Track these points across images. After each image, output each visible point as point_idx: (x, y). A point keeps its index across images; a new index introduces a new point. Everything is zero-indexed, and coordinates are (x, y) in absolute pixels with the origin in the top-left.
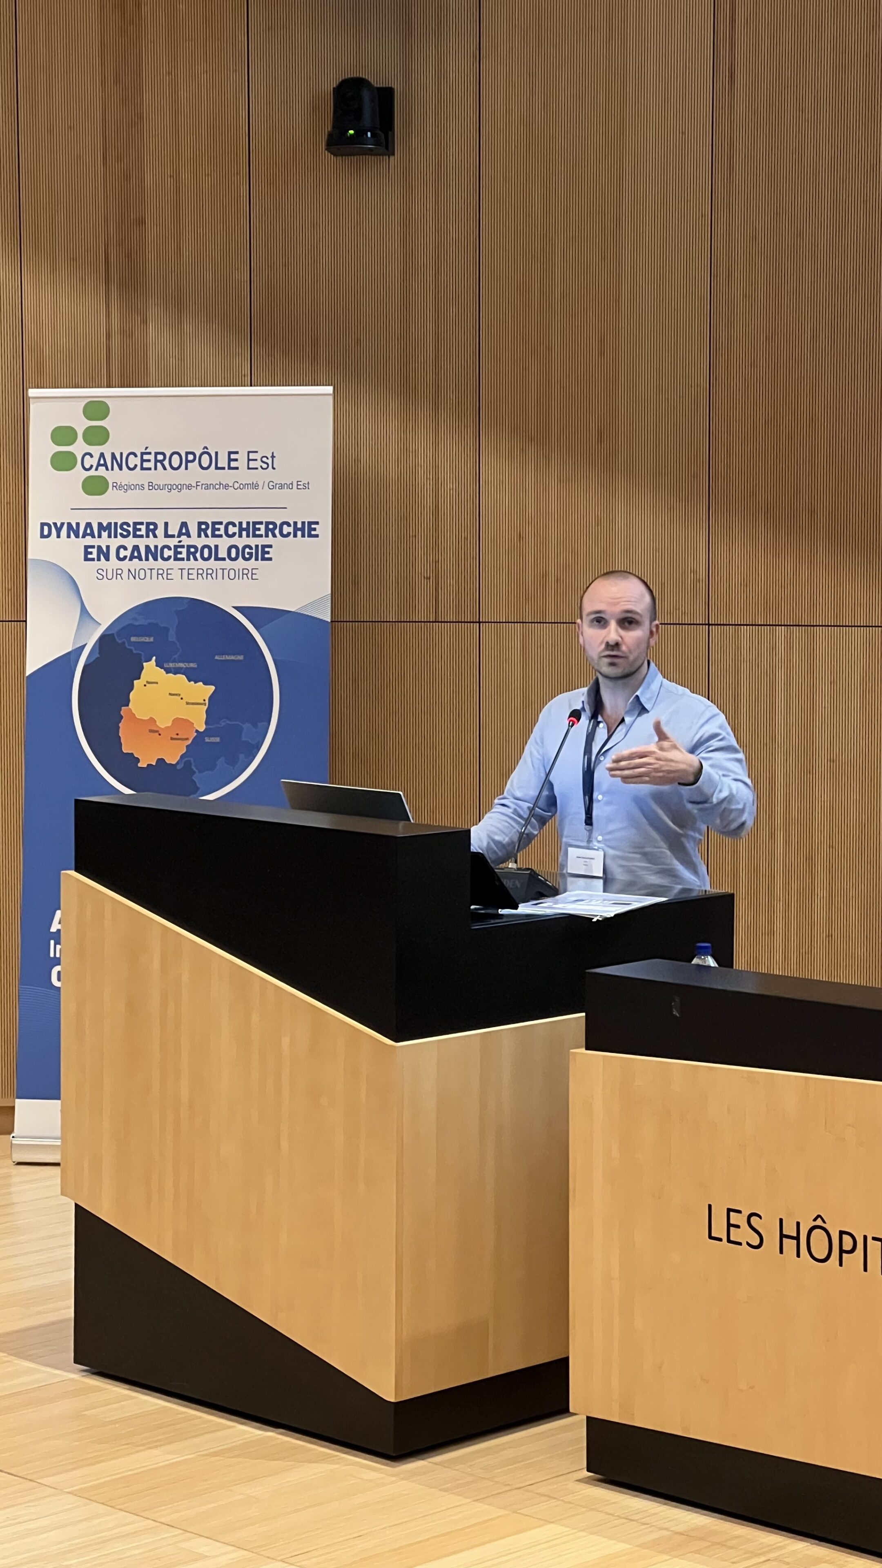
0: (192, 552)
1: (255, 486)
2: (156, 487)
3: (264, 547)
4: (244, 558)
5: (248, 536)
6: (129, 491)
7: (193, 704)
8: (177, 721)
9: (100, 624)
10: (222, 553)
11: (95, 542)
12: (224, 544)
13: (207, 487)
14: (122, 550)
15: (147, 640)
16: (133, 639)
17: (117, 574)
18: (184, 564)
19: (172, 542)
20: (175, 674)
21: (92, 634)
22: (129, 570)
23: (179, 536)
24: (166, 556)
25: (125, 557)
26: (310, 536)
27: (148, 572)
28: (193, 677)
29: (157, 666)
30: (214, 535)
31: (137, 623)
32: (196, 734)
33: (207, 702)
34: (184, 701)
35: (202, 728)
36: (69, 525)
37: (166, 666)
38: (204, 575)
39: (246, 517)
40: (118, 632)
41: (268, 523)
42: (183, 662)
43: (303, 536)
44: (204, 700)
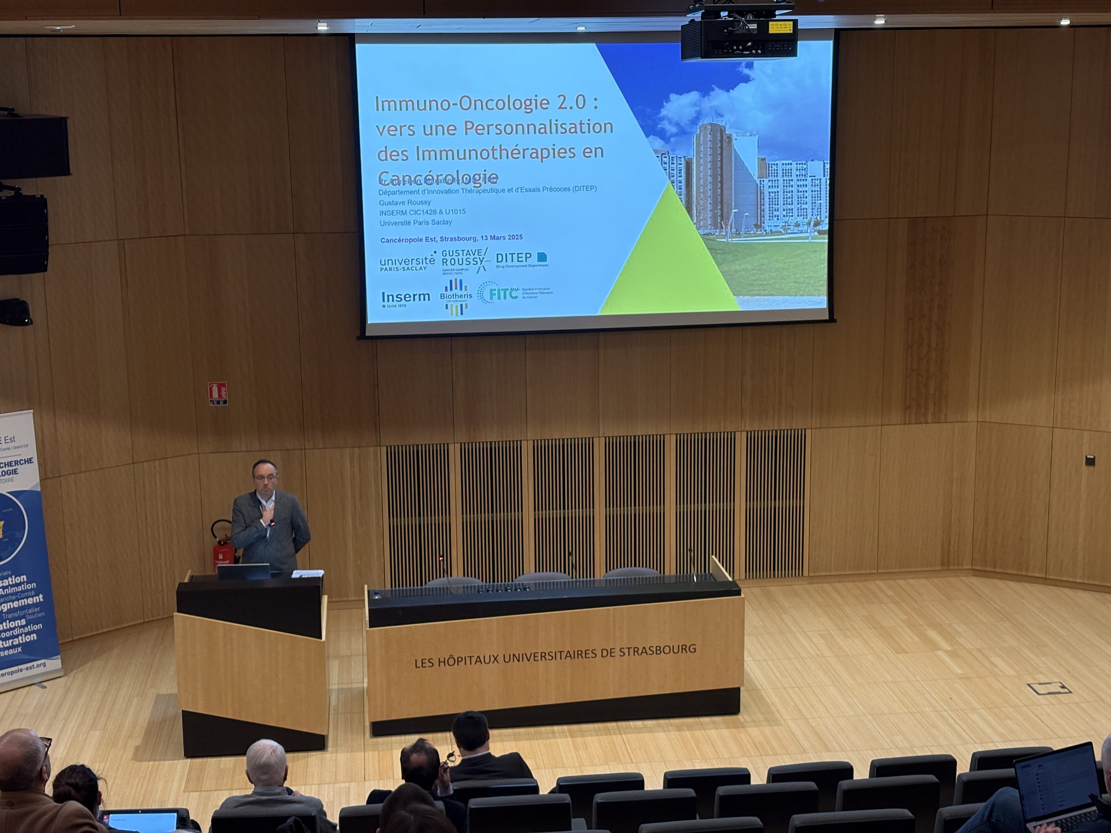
1: (9, 449)
3: (15, 469)
5: (8, 466)
26: (30, 463)
39: (6, 460)
41: (15, 461)
43: (28, 463)
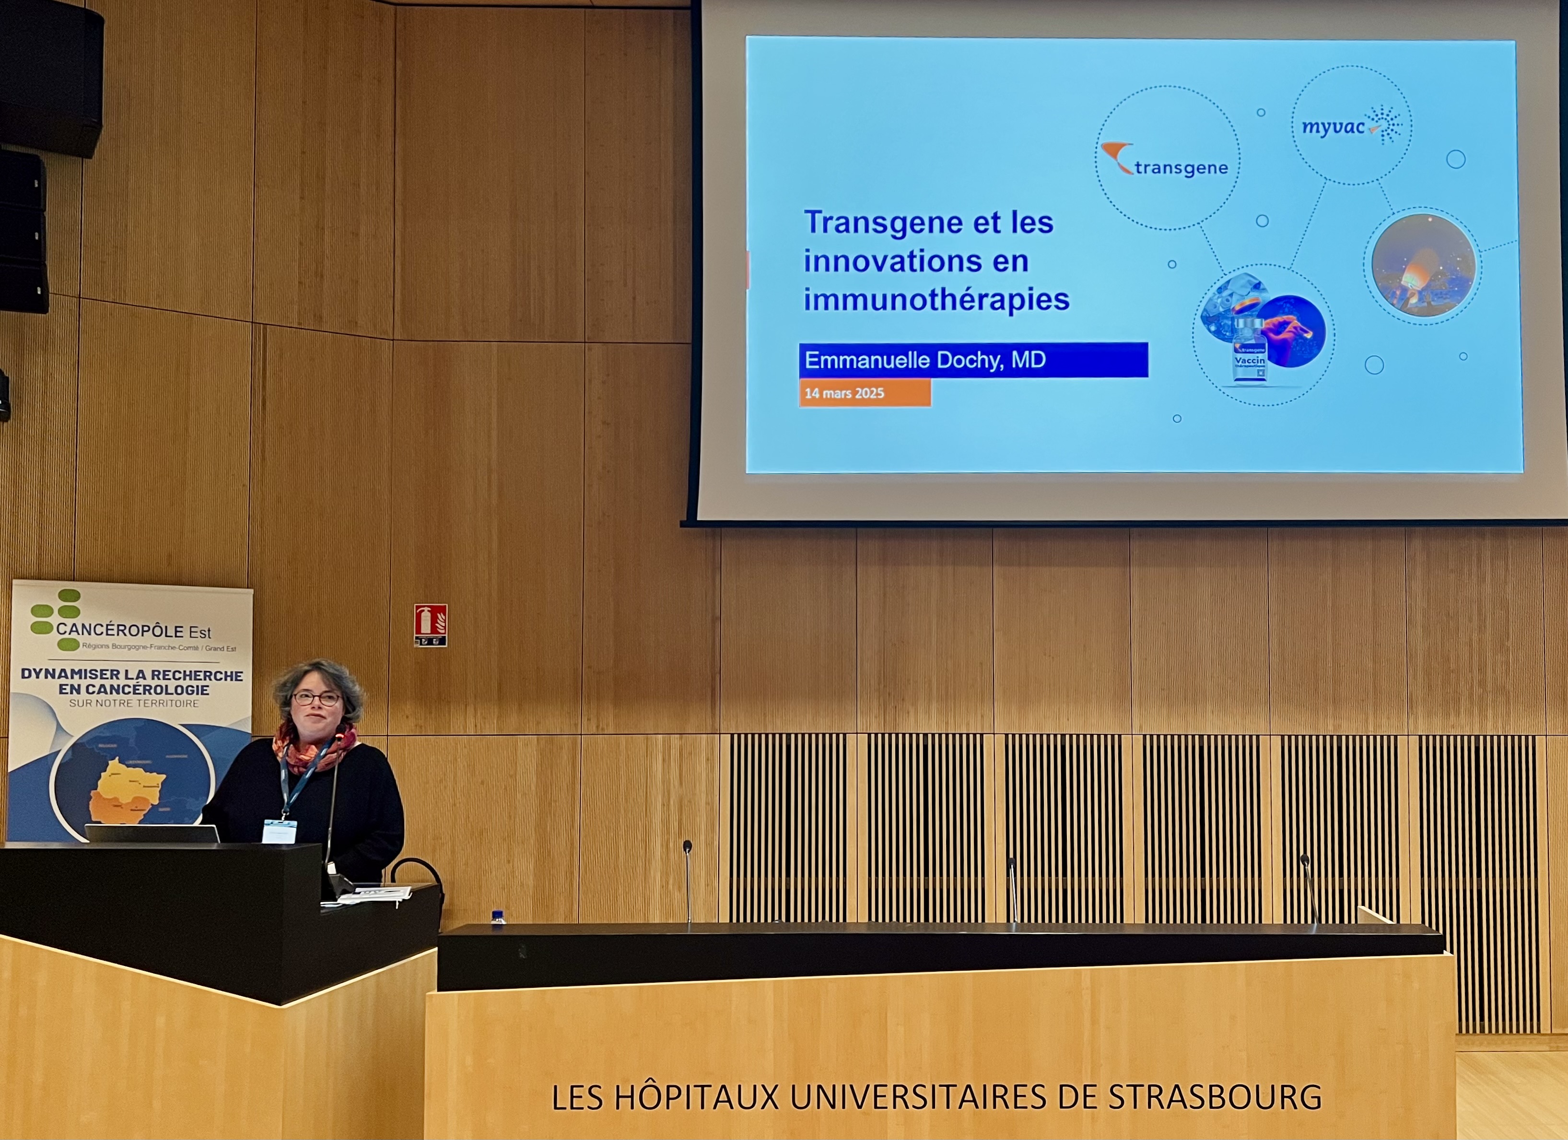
0: (147, 689)
1: (196, 648)
2: (119, 647)
3: (203, 686)
4: (187, 693)
5: (191, 679)
6: (97, 650)
7: (149, 786)
8: (136, 799)
9: (72, 736)
10: (171, 690)
11: (69, 681)
12: (172, 685)
13: (160, 648)
14: (90, 688)
15: (112, 746)
16: (100, 746)
17: (87, 703)
18: (142, 697)
19: (131, 683)
20: (134, 767)
21: (67, 741)
22: (97, 701)
23: (137, 678)
24: (126, 691)
25: (93, 692)
26: (236, 680)
28: (149, 769)
29: (120, 762)
30: (164, 679)
31: (102, 735)
32: (151, 806)
33: (160, 785)
34: (141, 785)
35: (156, 802)
36: (47, 671)
37: (127, 762)
38: (158, 704)
39: (189, 668)
40: (88, 742)
41: (205, 672)
42: (140, 760)
43: (232, 680)
44: (158, 784)
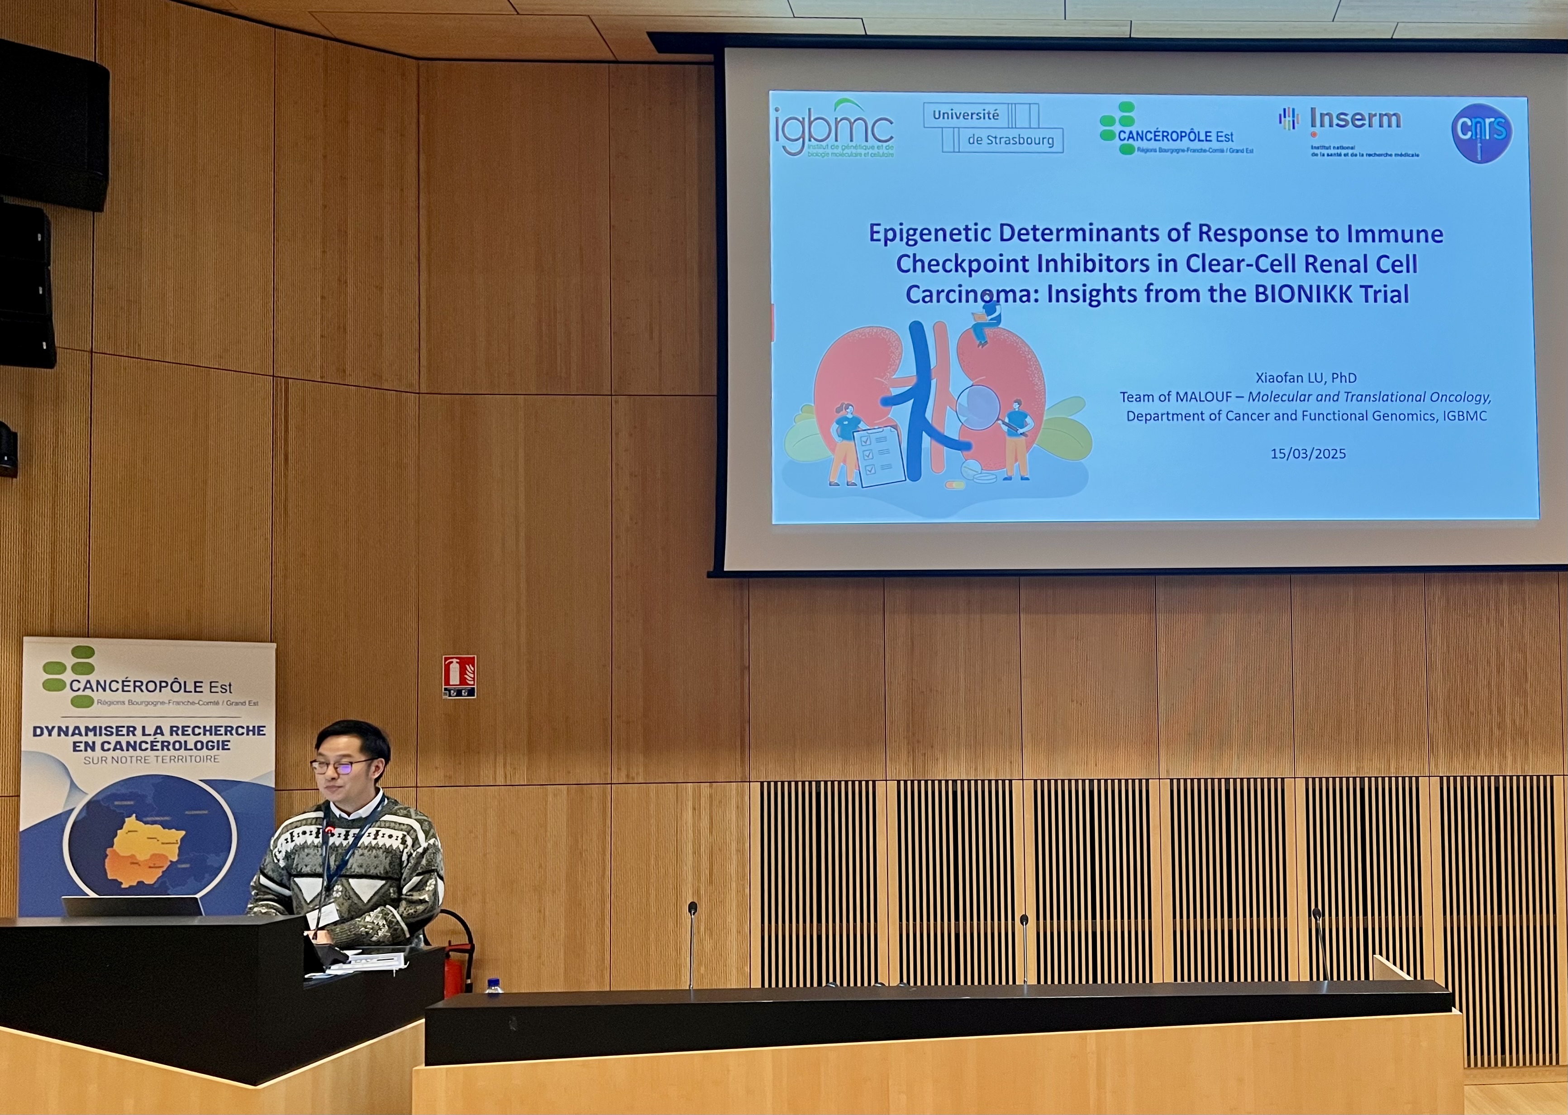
0: (165, 745)
1: (217, 703)
2: (135, 703)
4: (207, 748)
5: (211, 734)
6: (112, 706)
7: (167, 843)
8: (154, 855)
9: (87, 794)
10: (190, 745)
11: (84, 739)
12: (191, 740)
13: (178, 703)
14: (106, 745)
15: (129, 803)
16: (116, 803)
17: (102, 760)
18: (160, 753)
19: (149, 739)
20: (152, 824)
21: (81, 800)
22: (113, 758)
23: (154, 735)
25: (109, 750)
26: (259, 734)
27: (129, 759)
28: (165, 826)
29: (137, 820)
30: (183, 734)
31: (119, 792)
32: (169, 863)
33: (179, 842)
34: (160, 842)
35: (175, 859)
36: (60, 728)
37: (145, 819)
38: (176, 760)
40: (104, 799)
42: (159, 817)
43: (254, 734)
44: (177, 841)
